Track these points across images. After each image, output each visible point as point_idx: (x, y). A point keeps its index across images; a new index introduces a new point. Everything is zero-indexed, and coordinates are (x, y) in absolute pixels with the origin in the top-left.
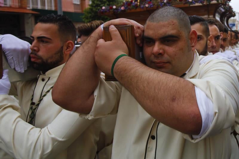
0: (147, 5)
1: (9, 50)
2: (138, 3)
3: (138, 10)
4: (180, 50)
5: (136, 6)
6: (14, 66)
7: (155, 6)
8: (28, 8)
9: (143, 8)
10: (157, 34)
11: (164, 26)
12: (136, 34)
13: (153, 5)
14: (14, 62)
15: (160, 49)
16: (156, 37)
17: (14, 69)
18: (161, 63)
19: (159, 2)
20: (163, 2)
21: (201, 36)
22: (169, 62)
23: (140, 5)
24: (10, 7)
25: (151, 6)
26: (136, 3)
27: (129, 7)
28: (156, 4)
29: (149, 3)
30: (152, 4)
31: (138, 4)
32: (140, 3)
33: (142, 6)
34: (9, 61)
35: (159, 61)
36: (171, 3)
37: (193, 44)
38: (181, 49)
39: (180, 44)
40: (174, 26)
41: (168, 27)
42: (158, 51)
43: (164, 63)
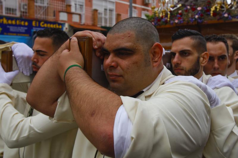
0: (176, 21)
1: (18, 56)
2: (168, 18)
3: (168, 26)
4: (134, 63)
5: (166, 22)
6: (22, 70)
7: (185, 22)
8: (98, 26)
9: (172, 24)
10: (111, 46)
11: (119, 38)
12: (95, 46)
13: (184, 21)
14: (22, 66)
15: (113, 62)
16: (110, 49)
17: (23, 72)
18: (114, 76)
19: (189, 18)
20: (195, 18)
21: (189, 51)
22: (121, 76)
23: (170, 21)
24: (84, 25)
25: (180, 22)
26: (166, 18)
27: (159, 23)
28: (186, 20)
29: (179, 19)
30: (182, 20)
31: (168, 20)
32: (170, 19)
33: (172, 22)
34: (19, 66)
35: (111, 73)
36: (204, 18)
37: (156, 59)
38: (136, 63)
39: (135, 58)
40: (129, 38)
41: (123, 39)
42: (110, 64)
43: (116, 76)
